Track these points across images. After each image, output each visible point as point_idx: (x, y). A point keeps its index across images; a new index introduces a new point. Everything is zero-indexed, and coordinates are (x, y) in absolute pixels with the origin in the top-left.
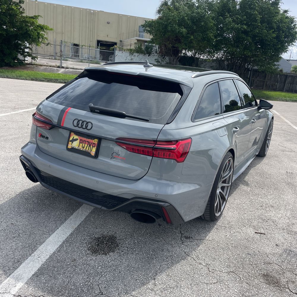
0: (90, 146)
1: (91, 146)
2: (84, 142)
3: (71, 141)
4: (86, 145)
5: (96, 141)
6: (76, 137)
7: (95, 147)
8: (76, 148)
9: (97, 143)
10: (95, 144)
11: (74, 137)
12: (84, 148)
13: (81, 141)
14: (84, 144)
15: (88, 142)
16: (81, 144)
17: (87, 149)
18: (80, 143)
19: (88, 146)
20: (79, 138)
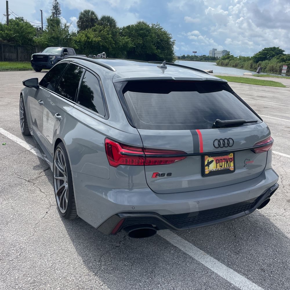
0: (227, 162)
1: (229, 162)
2: (221, 161)
3: (206, 165)
4: (223, 163)
5: (231, 156)
6: (210, 159)
7: (233, 162)
8: (214, 170)
9: (233, 157)
10: (232, 158)
11: (208, 160)
12: (222, 167)
13: (218, 161)
14: (221, 163)
15: (225, 159)
16: (218, 165)
17: (225, 166)
18: (217, 163)
19: (226, 162)
20: (214, 159)
